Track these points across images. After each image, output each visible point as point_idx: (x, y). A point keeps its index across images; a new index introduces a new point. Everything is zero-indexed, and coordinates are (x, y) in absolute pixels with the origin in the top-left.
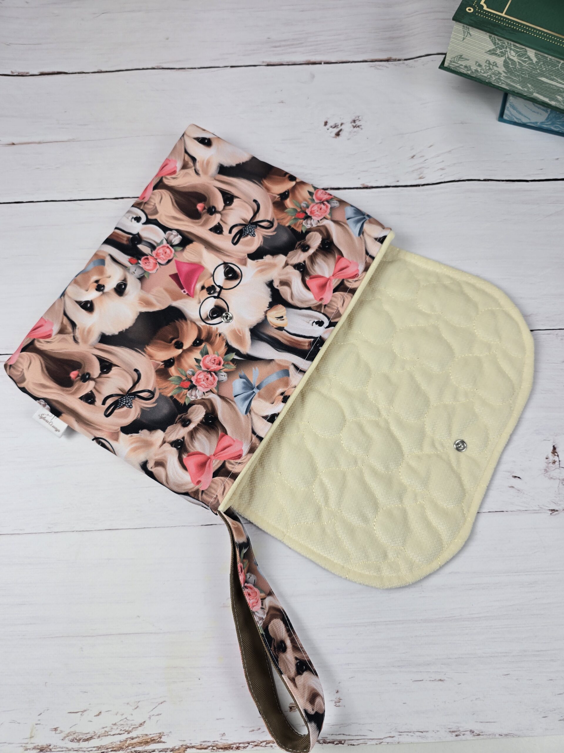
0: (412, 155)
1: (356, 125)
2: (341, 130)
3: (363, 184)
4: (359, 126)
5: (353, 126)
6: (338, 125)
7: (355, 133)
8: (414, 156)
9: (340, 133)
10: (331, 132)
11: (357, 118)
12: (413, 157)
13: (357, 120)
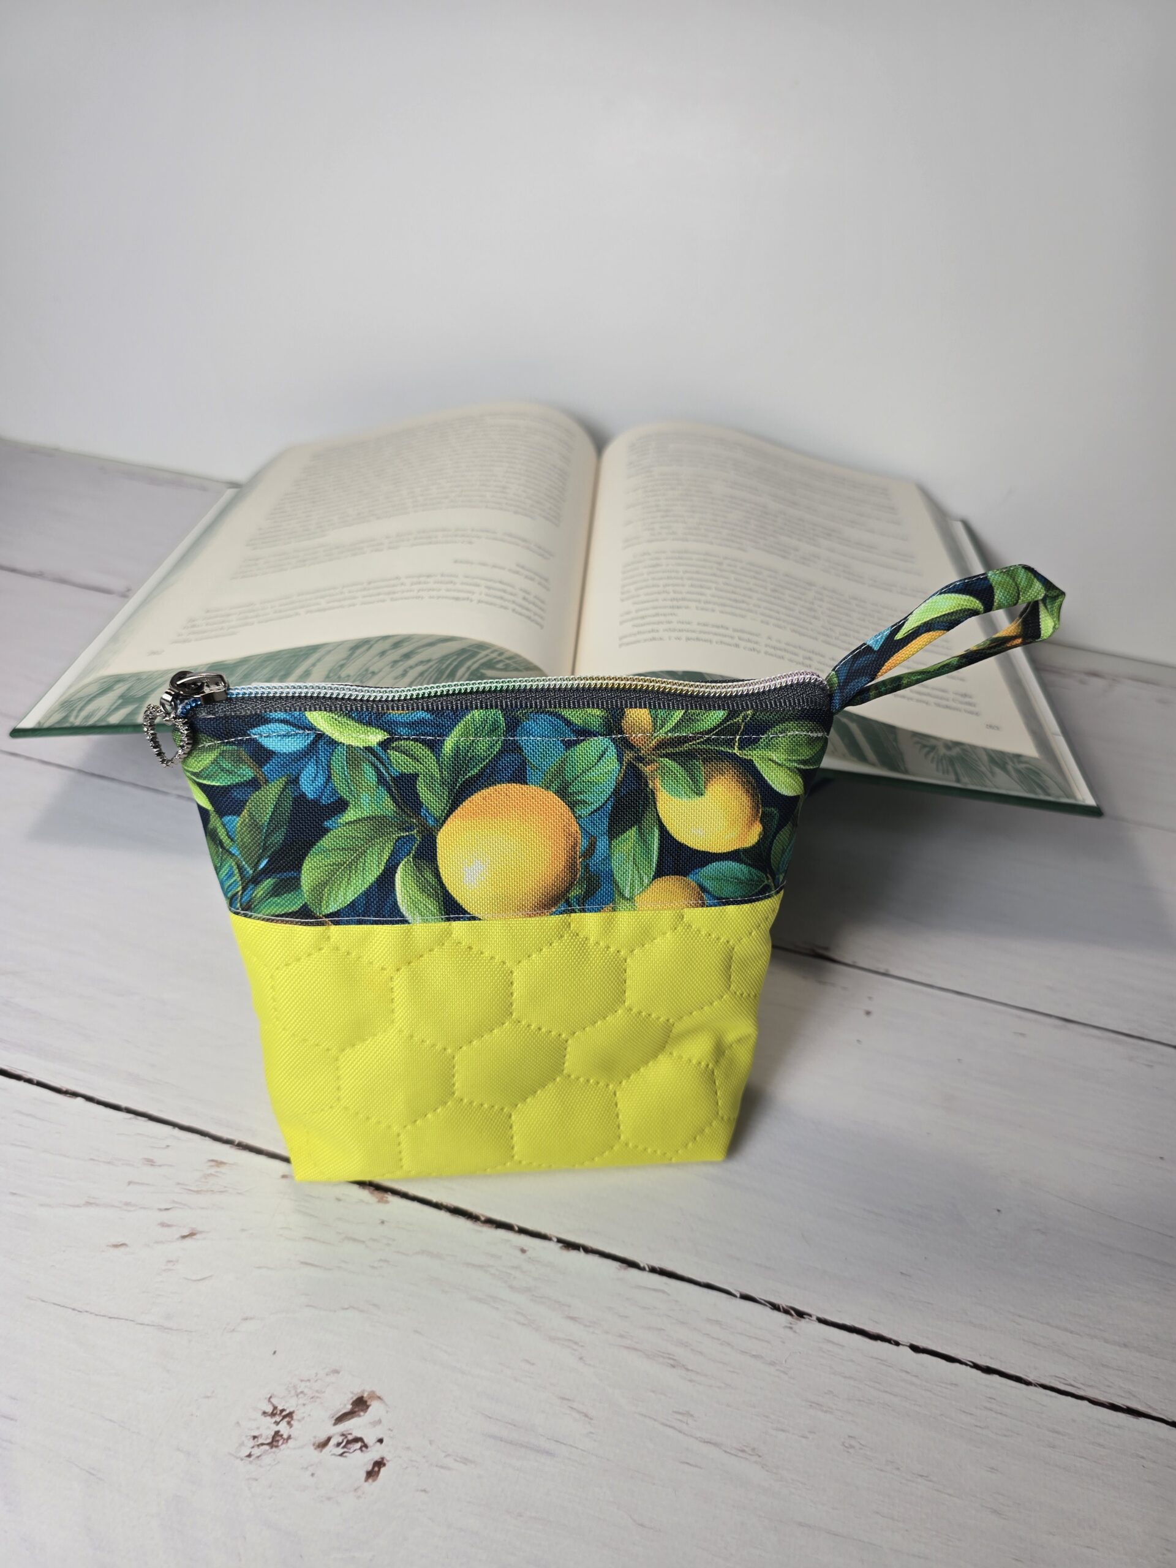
0: (188, 1241)
1: (277, 1423)
2: (340, 1419)
3: (381, 1201)
4: (273, 1414)
5: (289, 1423)
6: (338, 1444)
7: (302, 1387)
8: (184, 1237)
9: (349, 1407)
10: (380, 1422)
11: (256, 1452)
12: (192, 1235)
13: (258, 1446)
